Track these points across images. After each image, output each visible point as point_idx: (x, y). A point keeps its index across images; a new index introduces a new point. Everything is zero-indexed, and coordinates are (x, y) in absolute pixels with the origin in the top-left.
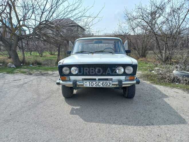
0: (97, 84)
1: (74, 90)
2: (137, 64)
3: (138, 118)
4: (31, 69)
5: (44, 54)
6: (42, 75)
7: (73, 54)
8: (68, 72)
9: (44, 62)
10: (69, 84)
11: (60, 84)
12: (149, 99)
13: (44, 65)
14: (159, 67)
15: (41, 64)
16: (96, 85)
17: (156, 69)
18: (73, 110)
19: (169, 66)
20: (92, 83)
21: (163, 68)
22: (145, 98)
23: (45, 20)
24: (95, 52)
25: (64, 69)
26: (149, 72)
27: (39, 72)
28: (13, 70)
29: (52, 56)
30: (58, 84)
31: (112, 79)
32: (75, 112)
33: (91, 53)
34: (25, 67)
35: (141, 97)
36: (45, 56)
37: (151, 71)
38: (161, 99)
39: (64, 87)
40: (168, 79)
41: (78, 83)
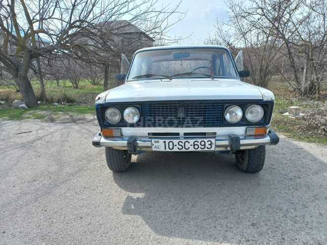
0: (183, 145)
1: (132, 155)
2: (274, 99)
3: (280, 225)
4: (55, 111)
5: (81, 84)
6: (74, 121)
7: (129, 80)
8: (117, 118)
9: (79, 97)
10: (121, 144)
11: (101, 144)
12: (293, 174)
13: (80, 103)
14: (296, 105)
15: (74, 102)
16: (180, 147)
17: (293, 109)
18: (129, 200)
19: (318, 103)
20: (171, 144)
21: (306, 107)
22: (284, 173)
23: (78, 19)
24: (175, 75)
25: (109, 112)
26: (278, 115)
27: (68, 117)
28: (21, 114)
29: (96, 87)
30: (97, 144)
31: (215, 133)
32: (133, 207)
33: (167, 77)
34: (45, 107)
35: (274, 169)
36: (82, 88)
37: (282, 113)
38: (320, 175)
39: (110, 151)
40: (324, 129)
41: (140, 143)
